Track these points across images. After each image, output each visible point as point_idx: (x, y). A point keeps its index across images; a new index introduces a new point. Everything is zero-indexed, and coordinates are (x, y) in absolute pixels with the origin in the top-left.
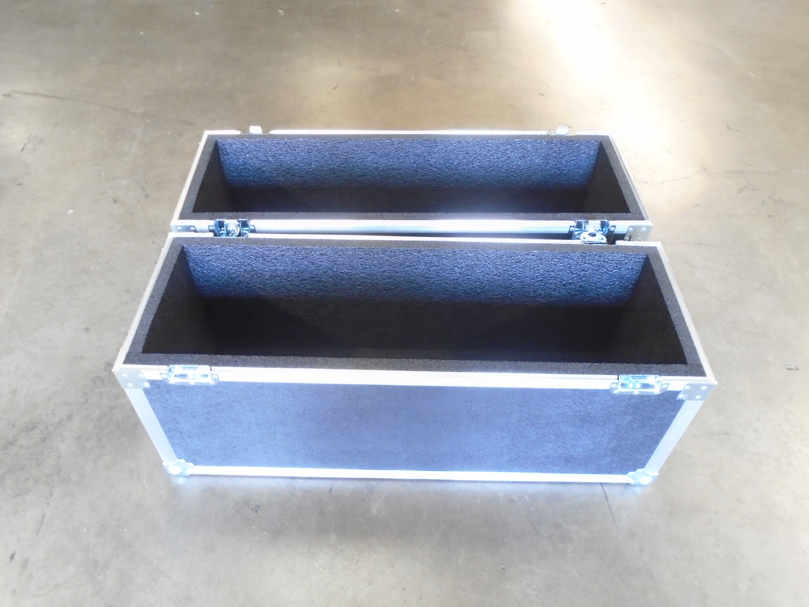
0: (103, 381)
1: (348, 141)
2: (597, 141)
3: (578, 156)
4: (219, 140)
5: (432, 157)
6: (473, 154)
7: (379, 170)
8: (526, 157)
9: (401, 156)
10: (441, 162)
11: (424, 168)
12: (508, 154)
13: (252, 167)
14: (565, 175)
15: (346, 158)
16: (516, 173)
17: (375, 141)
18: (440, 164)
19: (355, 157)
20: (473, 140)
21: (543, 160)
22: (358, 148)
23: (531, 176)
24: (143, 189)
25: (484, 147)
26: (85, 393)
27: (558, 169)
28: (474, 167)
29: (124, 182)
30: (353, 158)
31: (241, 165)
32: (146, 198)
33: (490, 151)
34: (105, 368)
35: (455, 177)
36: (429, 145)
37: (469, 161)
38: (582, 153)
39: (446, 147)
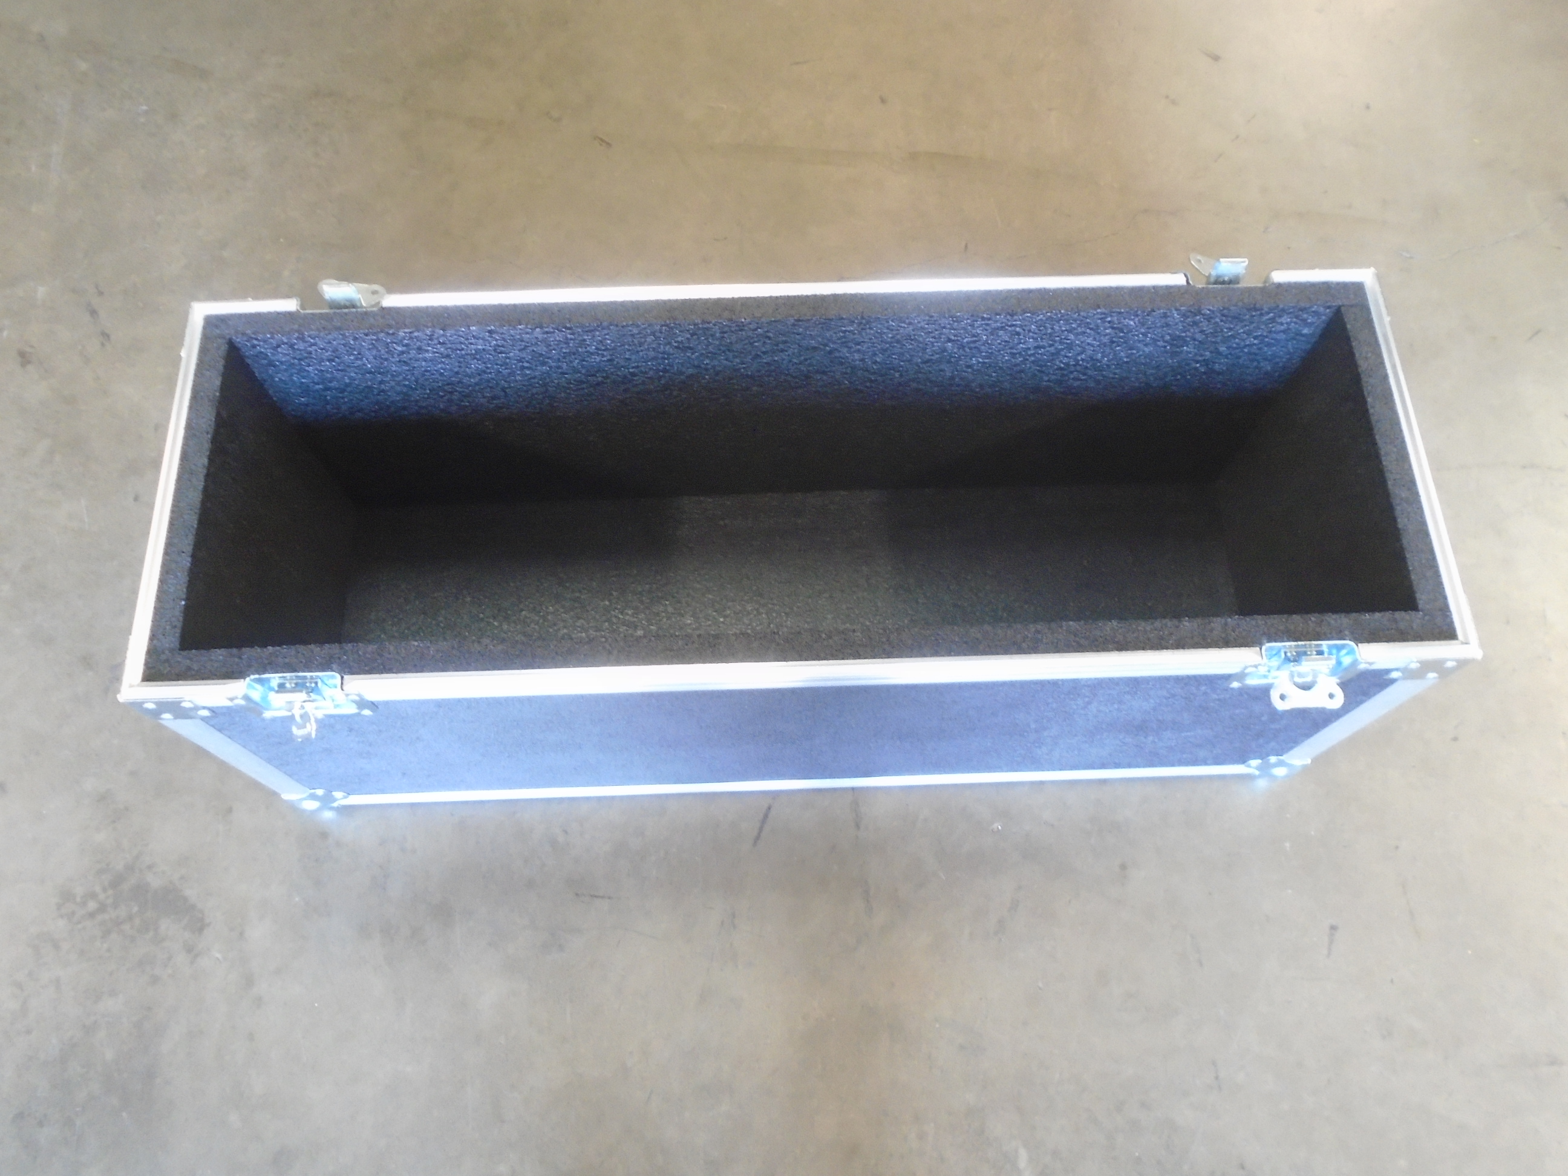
0: (56, 946)
1: (612, 327)
2: (1329, 307)
3: (1267, 337)
4: (238, 340)
5: (852, 350)
6: (968, 343)
7: (704, 379)
8: (1120, 344)
9: (764, 353)
10: (878, 360)
11: (830, 371)
12: (1068, 340)
13: (347, 385)
14: (1219, 374)
15: (609, 360)
16: (1084, 374)
17: (689, 325)
18: (875, 362)
19: (633, 357)
20: (972, 316)
21: (1165, 347)
22: (643, 340)
23: (1127, 378)
24: (93, 313)
25: (1002, 327)
26: (19, 986)
27: (1206, 362)
28: (968, 367)
29: (42, 291)
30: (629, 359)
31: (318, 384)
32: (103, 344)
33: (1018, 334)
34: (59, 907)
35: (914, 385)
36: (844, 329)
37: (956, 355)
38: (1281, 331)
39: (892, 330)
